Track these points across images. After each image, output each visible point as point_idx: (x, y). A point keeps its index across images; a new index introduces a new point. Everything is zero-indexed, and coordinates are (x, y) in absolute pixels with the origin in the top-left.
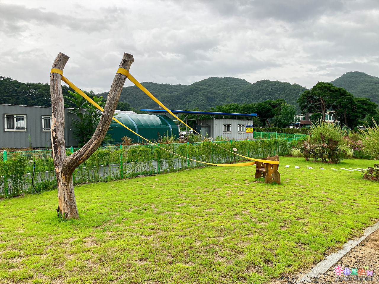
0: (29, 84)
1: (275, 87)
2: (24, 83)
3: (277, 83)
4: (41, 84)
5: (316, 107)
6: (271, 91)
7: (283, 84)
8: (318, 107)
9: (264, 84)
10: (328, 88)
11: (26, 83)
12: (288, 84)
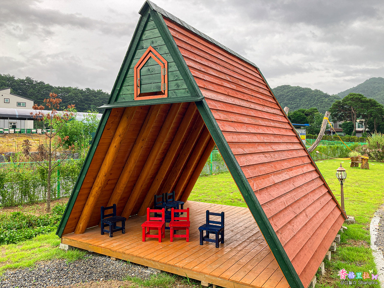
0: (60, 88)
1: (296, 92)
2: (56, 87)
3: (298, 89)
4: (70, 87)
5: (346, 116)
6: (292, 96)
7: (303, 89)
8: (348, 116)
9: (284, 89)
10: (359, 99)
11: (57, 87)
12: (309, 90)
